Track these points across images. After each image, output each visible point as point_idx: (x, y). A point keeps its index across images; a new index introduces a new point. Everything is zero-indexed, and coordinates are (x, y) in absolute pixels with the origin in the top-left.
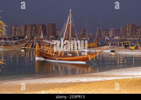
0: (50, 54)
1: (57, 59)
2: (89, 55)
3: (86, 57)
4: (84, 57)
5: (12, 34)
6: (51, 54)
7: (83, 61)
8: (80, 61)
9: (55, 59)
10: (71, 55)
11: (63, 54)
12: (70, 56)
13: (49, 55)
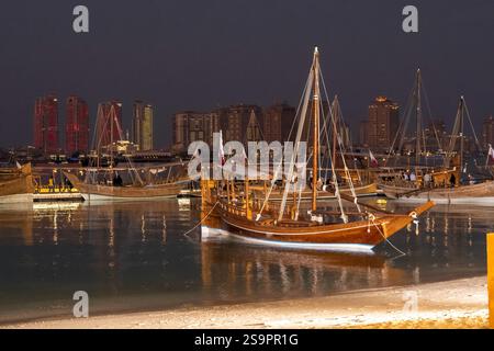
0: (245, 217)
1: (269, 234)
2: (385, 218)
3: (372, 228)
4: (367, 228)
5: (175, 142)
6: (250, 217)
7: (363, 243)
8: (353, 242)
9: (263, 236)
10: (320, 219)
11: (297, 214)
12: (317, 224)
13: (243, 220)
